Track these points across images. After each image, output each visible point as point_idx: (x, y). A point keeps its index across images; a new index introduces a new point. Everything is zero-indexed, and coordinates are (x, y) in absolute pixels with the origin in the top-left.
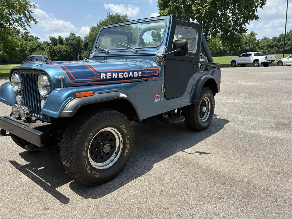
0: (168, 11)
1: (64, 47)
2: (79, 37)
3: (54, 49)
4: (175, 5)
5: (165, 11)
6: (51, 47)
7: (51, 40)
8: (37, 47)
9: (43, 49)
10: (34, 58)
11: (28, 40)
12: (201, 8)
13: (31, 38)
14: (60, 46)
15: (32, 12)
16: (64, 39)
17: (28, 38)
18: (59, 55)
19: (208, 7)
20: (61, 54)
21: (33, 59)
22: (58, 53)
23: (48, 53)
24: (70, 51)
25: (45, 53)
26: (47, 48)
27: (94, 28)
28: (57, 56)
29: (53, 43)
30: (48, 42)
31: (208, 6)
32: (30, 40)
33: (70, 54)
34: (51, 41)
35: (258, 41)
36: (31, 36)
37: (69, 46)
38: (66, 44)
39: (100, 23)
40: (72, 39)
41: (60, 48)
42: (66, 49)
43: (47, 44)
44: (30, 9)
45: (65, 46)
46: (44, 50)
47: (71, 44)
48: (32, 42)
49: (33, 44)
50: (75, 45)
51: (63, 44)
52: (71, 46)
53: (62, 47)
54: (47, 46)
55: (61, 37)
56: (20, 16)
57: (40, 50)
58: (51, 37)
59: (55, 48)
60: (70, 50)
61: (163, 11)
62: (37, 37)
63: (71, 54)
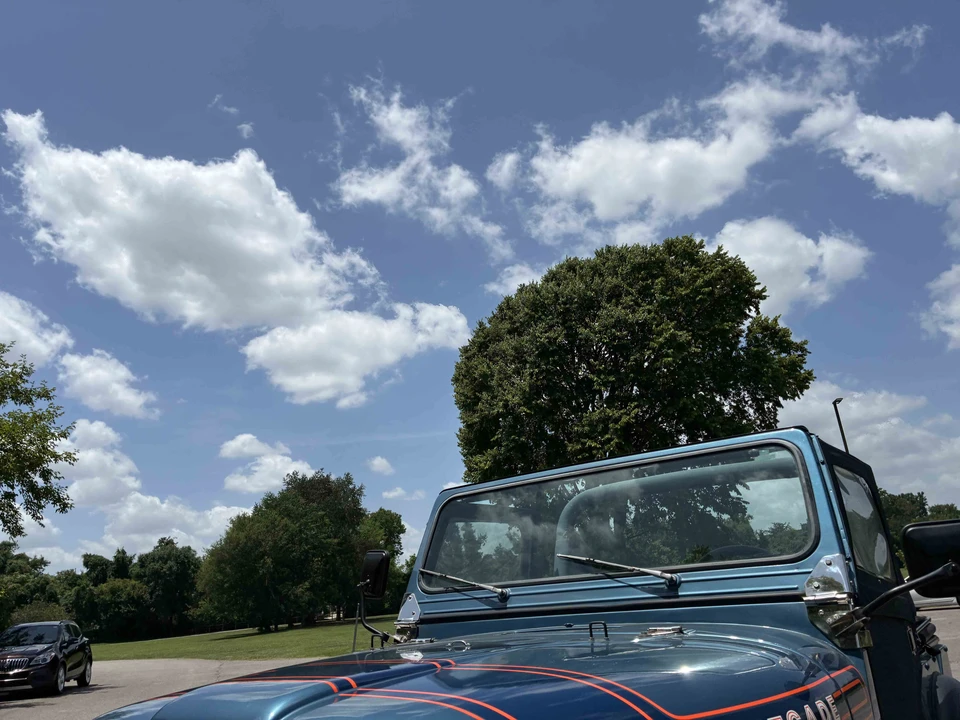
0: (494, 457)
1: (130, 586)
2: (189, 548)
3: (92, 594)
4: (514, 440)
5: (485, 458)
6: (84, 589)
7: (86, 564)
8: (33, 592)
9: (53, 598)
10: (26, 634)
11: (8, 568)
12: (595, 448)
13: (19, 561)
14: (119, 583)
15: (58, 476)
16: (135, 561)
17: (9, 562)
18: (105, 614)
19: (616, 443)
20: (117, 610)
21: (22, 636)
22: (107, 606)
23: (69, 612)
24: (151, 598)
25: (59, 609)
26: (67, 593)
27: (245, 518)
28: (99, 622)
29: (94, 575)
30: (74, 574)
31: (616, 440)
32: (13, 571)
33: (149, 607)
34: (85, 570)
35: (761, 534)
36: (22, 557)
37: (148, 583)
38: (139, 577)
39: (265, 502)
40: (161, 558)
41: (113, 592)
42: (134, 594)
43: (70, 578)
44: (52, 466)
45: (133, 582)
46: (57, 601)
47: (156, 574)
48: (19, 576)
49: (23, 582)
50: (170, 575)
51: (130, 578)
52: (157, 583)
53: (122, 587)
54: (68, 587)
55: (124, 552)
56: (10, 490)
57: (42, 603)
58: (90, 556)
59: (96, 590)
60: (151, 594)
61: (478, 458)
62: (39, 557)
63: (152, 610)
